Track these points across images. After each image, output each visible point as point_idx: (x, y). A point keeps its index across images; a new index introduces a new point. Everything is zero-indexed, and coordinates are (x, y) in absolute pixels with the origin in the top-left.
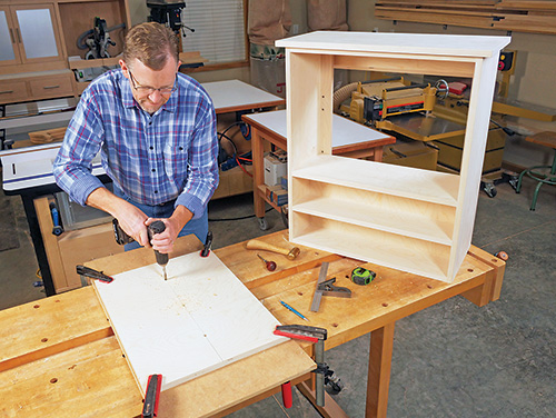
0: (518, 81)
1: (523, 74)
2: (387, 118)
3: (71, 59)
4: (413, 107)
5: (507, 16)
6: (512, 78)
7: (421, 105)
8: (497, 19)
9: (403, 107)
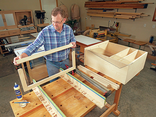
0: (120, 29)
1: (121, 27)
2: (98, 37)
3: (18, 26)
4: (103, 34)
5: (117, 15)
6: (118, 28)
7: (104, 34)
8: (115, 16)
9: (101, 35)
